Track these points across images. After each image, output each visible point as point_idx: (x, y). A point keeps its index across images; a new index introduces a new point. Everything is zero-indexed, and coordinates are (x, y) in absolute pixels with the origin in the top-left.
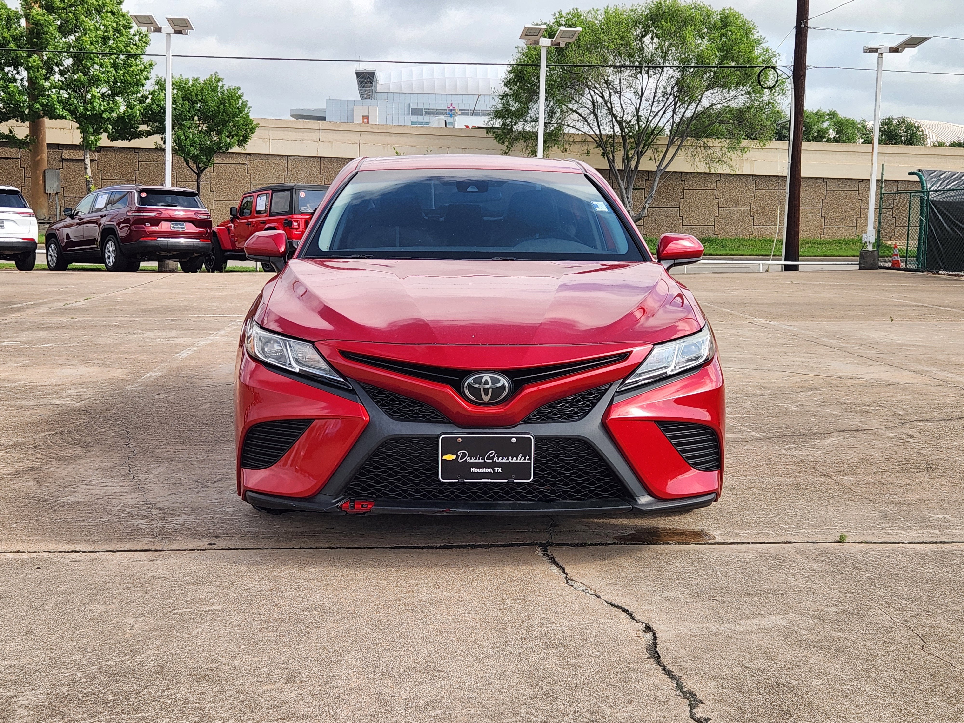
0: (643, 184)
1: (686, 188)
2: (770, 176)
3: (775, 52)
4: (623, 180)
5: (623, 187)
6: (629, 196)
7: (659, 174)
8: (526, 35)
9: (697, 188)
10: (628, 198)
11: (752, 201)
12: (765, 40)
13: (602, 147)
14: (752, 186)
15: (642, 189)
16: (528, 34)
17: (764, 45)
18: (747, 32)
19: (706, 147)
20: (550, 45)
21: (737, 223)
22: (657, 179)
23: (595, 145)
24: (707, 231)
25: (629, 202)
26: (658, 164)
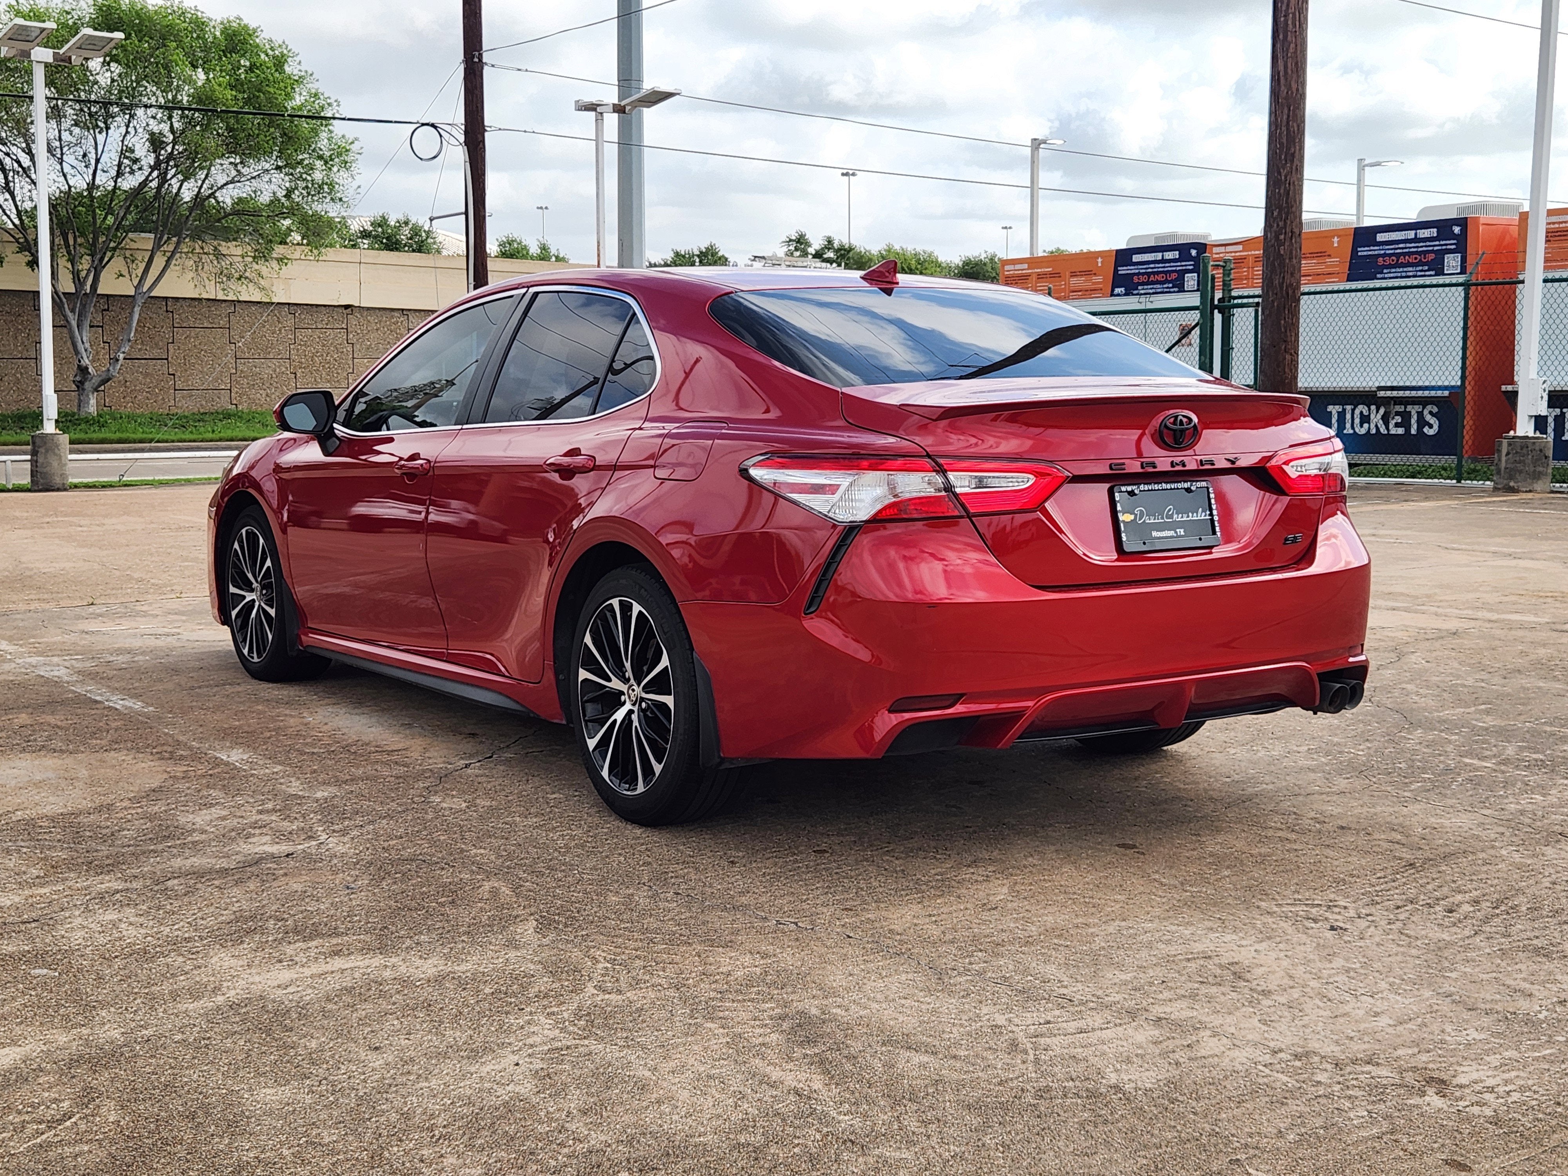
0: (100, 318)
1: (176, 325)
2: (317, 306)
3: (329, 98)
4: (73, 311)
5: (74, 323)
6: (85, 339)
7: (140, 301)
8: (10, 39)
9: (197, 325)
10: (83, 343)
11: (292, 347)
12: (314, 76)
13: (30, 252)
14: (290, 322)
15: (98, 326)
16: (14, 37)
17: (313, 87)
18: (279, 63)
19: (218, 255)
20: (51, 60)
21: (268, 385)
22: (137, 309)
23: (15, 247)
24: (219, 398)
25: (86, 350)
26: (136, 282)
